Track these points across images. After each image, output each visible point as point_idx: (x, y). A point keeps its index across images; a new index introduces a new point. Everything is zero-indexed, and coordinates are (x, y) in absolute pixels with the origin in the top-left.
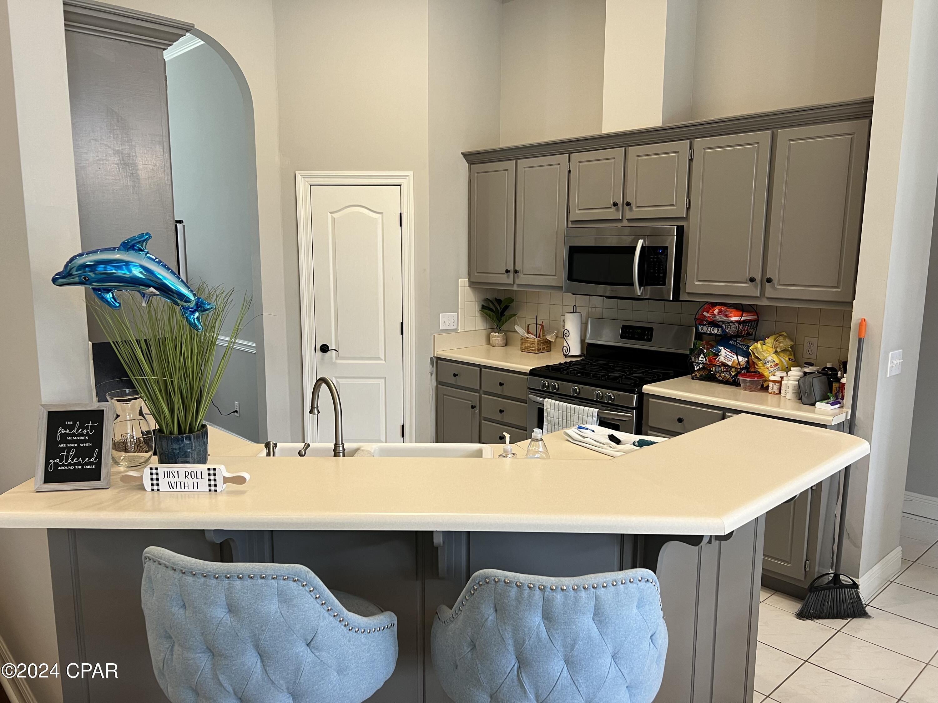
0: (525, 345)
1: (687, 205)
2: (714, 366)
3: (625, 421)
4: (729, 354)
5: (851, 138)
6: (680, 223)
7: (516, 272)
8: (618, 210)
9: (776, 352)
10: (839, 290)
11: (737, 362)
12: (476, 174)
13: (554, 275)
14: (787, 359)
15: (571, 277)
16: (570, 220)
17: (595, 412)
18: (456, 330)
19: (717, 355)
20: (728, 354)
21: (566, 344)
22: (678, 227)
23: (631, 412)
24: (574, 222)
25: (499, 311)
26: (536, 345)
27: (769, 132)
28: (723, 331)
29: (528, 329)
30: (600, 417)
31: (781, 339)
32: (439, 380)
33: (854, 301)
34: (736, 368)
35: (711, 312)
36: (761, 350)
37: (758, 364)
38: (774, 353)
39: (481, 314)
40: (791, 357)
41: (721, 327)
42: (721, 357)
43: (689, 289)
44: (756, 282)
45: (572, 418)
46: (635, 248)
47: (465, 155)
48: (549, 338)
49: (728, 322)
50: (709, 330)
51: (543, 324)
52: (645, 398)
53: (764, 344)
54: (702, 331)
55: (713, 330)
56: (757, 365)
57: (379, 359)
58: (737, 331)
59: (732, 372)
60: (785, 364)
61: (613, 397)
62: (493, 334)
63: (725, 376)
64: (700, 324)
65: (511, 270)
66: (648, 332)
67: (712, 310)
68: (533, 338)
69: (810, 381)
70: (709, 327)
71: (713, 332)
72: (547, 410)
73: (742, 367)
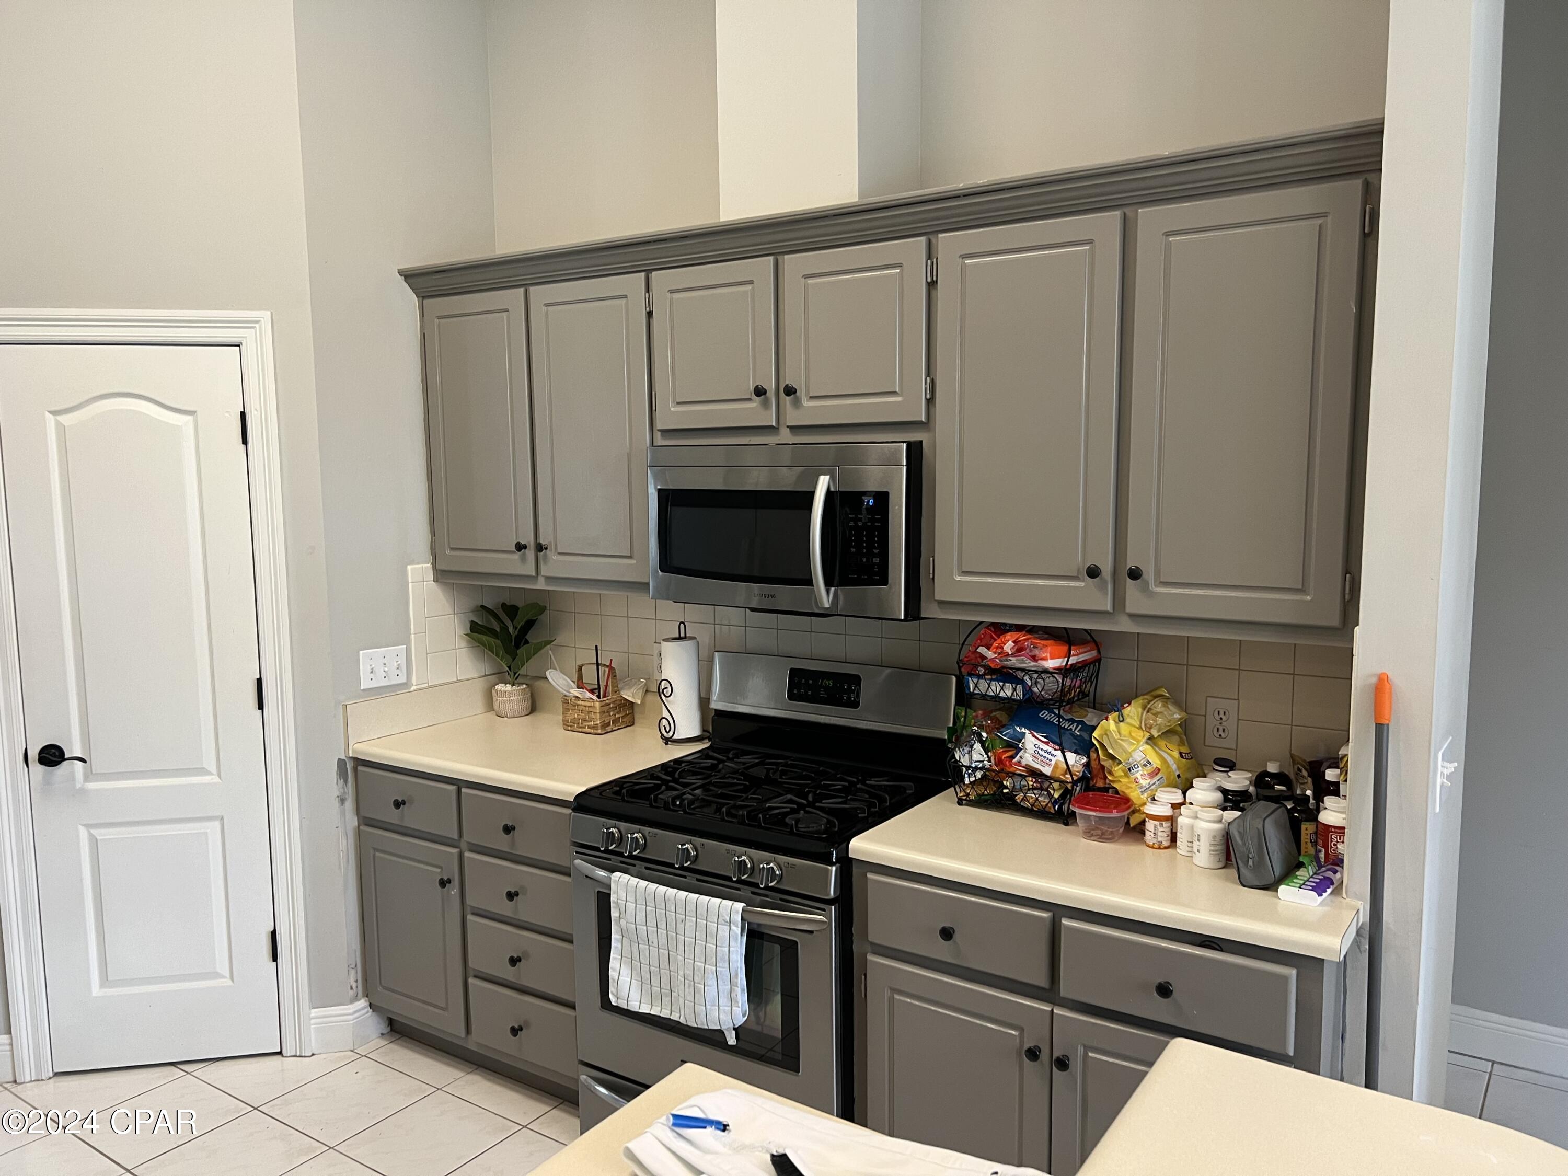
0: (573, 715)
1: (928, 392)
2: (1013, 775)
3: (811, 932)
4: (1045, 747)
5: (1320, 226)
6: (914, 437)
7: (540, 548)
8: (766, 404)
9: (1151, 740)
10: (1309, 598)
11: (1065, 766)
12: (437, 321)
13: (630, 557)
14: (1176, 754)
15: (666, 564)
16: (659, 428)
17: (737, 912)
18: (406, 685)
19: (1014, 746)
20: (1041, 747)
21: (665, 714)
22: (910, 445)
23: (824, 910)
24: (666, 432)
25: (511, 636)
26: (598, 715)
27: (1117, 213)
28: (1027, 690)
29: (580, 677)
30: (749, 923)
31: (1158, 706)
32: (363, 813)
33: (1357, 628)
34: (1062, 782)
35: (997, 648)
36: (1116, 736)
37: (1114, 772)
38: (1147, 743)
39: (468, 642)
40: (1185, 749)
41: (1022, 682)
42: (1027, 755)
43: (941, 593)
44: (1101, 579)
45: (680, 926)
46: (811, 495)
47: (409, 276)
48: (627, 695)
49: (1036, 672)
50: (993, 688)
51: (612, 665)
52: (856, 870)
53: (1121, 719)
54: (977, 691)
55: (1002, 688)
56: (1111, 773)
57: (203, 771)
58: (1060, 689)
59: (1054, 790)
60: (1174, 767)
61: (777, 872)
62: (500, 687)
63: (1037, 799)
64: (970, 675)
65: (529, 542)
66: (849, 686)
67: (999, 641)
68: (591, 699)
69: (1257, 828)
70: (993, 683)
71: (1002, 694)
72: (617, 903)
73: (1075, 778)
